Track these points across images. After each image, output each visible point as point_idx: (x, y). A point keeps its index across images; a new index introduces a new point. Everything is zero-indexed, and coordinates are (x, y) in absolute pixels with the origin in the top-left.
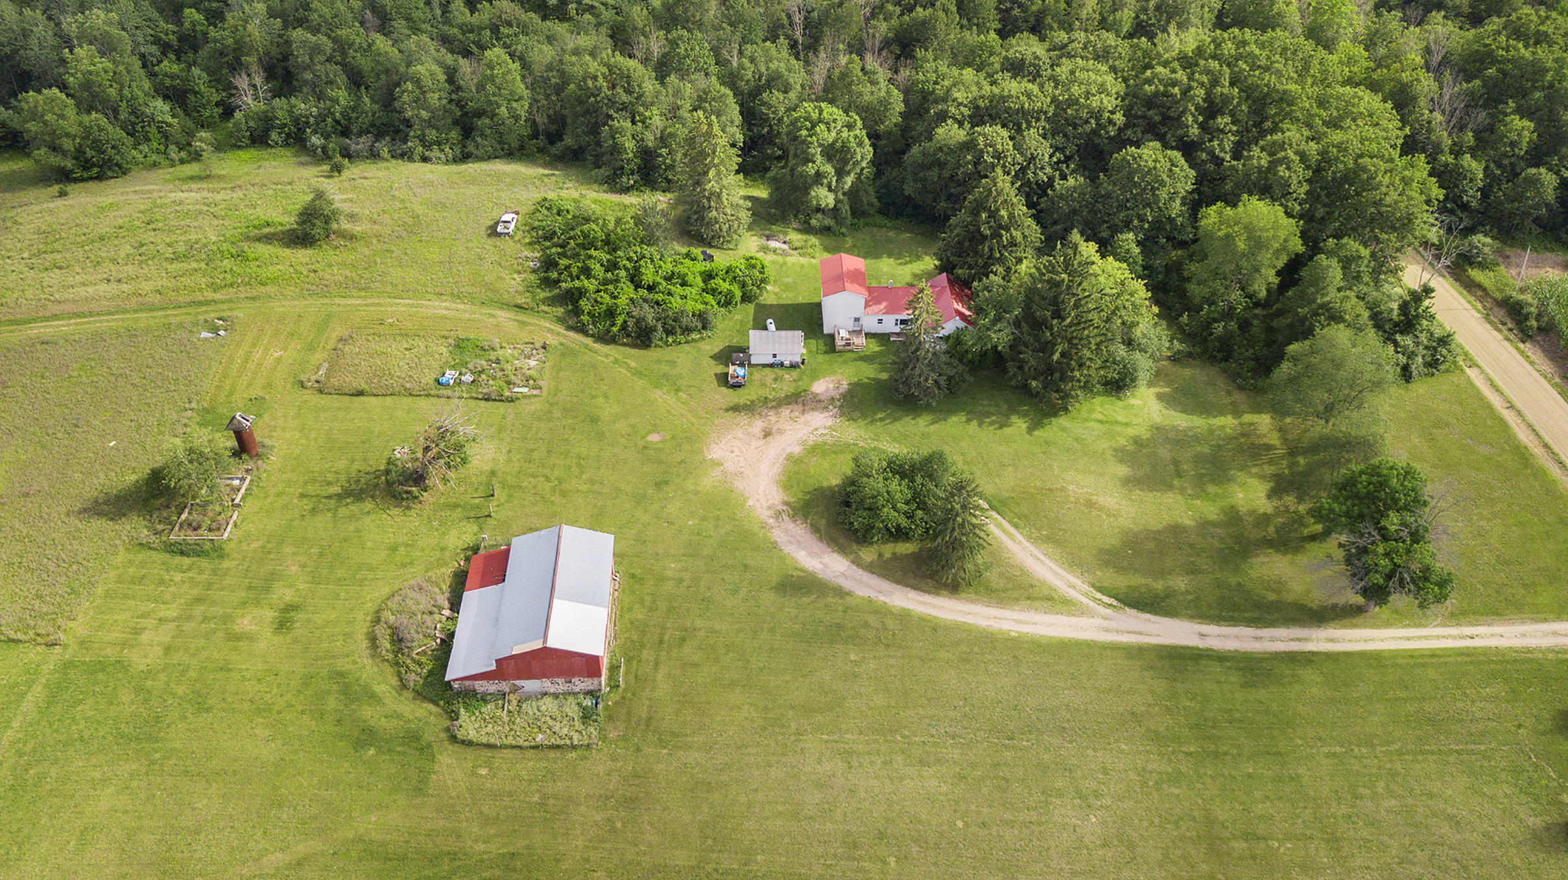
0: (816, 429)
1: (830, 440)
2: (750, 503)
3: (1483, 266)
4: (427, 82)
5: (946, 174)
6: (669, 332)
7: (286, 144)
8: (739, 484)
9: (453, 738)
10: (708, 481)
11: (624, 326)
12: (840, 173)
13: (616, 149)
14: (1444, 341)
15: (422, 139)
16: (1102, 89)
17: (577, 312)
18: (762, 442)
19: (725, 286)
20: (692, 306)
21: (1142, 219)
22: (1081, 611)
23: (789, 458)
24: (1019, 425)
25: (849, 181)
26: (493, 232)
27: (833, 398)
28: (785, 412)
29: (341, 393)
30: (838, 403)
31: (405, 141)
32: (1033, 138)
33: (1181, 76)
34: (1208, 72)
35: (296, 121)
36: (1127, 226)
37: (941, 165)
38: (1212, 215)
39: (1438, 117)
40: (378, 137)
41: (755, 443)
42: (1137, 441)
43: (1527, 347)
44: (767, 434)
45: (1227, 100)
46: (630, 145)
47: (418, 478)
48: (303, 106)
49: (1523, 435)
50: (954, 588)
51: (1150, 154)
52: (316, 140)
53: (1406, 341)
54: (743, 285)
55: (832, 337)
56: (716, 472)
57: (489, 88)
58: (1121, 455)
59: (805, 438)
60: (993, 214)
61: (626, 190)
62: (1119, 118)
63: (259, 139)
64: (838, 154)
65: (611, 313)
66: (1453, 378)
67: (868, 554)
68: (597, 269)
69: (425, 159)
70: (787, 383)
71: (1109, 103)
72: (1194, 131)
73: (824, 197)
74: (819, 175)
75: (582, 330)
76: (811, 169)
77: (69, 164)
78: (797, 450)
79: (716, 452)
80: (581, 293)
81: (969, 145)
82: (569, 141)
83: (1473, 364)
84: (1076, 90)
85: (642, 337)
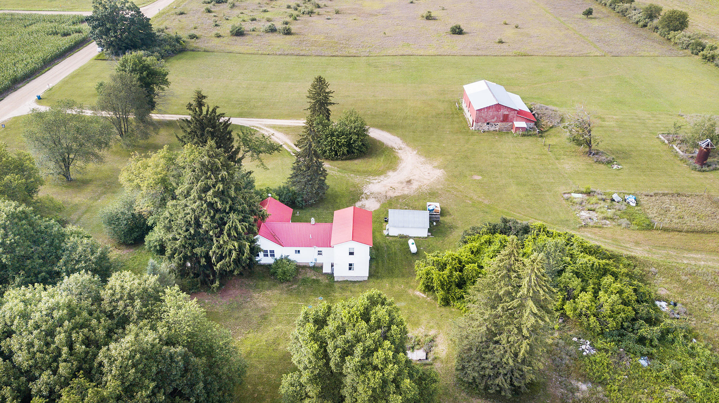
0: (379, 182)
1: (371, 177)
2: (415, 152)
8: (422, 159)
18: (411, 178)
23: (395, 170)
27: (367, 199)
28: (398, 193)
30: (363, 196)
41: (416, 177)
44: (409, 182)
56: (436, 164)
59: (386, 178)
78: (390, 173)
79: (439, 173)
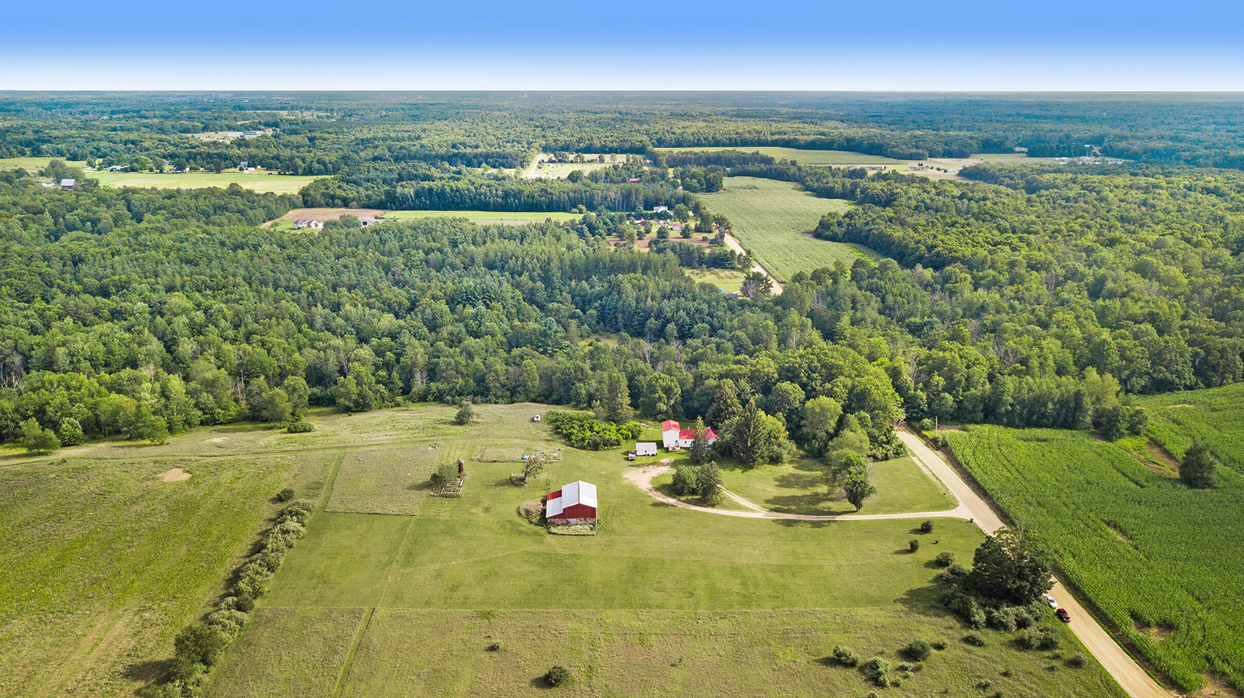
0: (662, 470)
1: (667, 473)
2: (640, 487)
3: (928, 430)
4: (500, 372)
5: (710, 398)
6: (605, 445)
7: (434, 400)
8: (635, 483)
9: (550, 533)
10: (624, 482)
11: (588, 443)
12: (669, 398)
13: (578, 394)
14: (901, 446)
15: (495, 395)
16: (769, 366)
17: (570, 440)
18: (643, 474)
19: (625, 432)
20: (614, 437)
21: (785, 408)
22: (757, 512)
23: (653, 477)
24: (738, 471)
25: (672, 402)
26: (533, 420)
27: (669, 463)
28: (651, 467)
29: (487, 462)
30: (671, 464)
31: (487, 396)
32: (743, 383)
33: (799, 360)
34: (809, 359)
35: (439, 391)
36: (779, 410)
37: (708, 394)
38: (809, 404)
39: (910, 379)
40: (475, 395)
41: (640, 474)
42: (783, 477)
43: (938, 452)
44: (644, 472)
45: (816, 367)
46: (584, 392)
47: (523, 480)
48: (442, 386)
49: (926, 472)
50: (713, 506)
51: (786, 385)
52: (449, 398)
53: (888, 447)
54: (632, 432)
55: (667, 448)
56: (627, 480)
57: (525, 374)
58: (776, 479)
59: (658, 473)
60: (725, 402)
61: (582, 409)
62: (776, 376)
63: (423, 398)
64: (668, 391)
65: (583, 440)
66: (907, 459)
67: (683, 498)
68: (577, 427)
69: (496, 403)
70: (651, 460)
71: (771, 370)
72: (805, 379)
73: (662, 406)
74: (660, 397)
75: (572, 446)
76: (657, 395)
77: (351, 405)
78: (656, 475)
79: (625, 476)
80: (571, 434)
81: (719, 386)
82: (554, 397)
83: (914, 455)
84: (758, 366)
85: (595, 447)
